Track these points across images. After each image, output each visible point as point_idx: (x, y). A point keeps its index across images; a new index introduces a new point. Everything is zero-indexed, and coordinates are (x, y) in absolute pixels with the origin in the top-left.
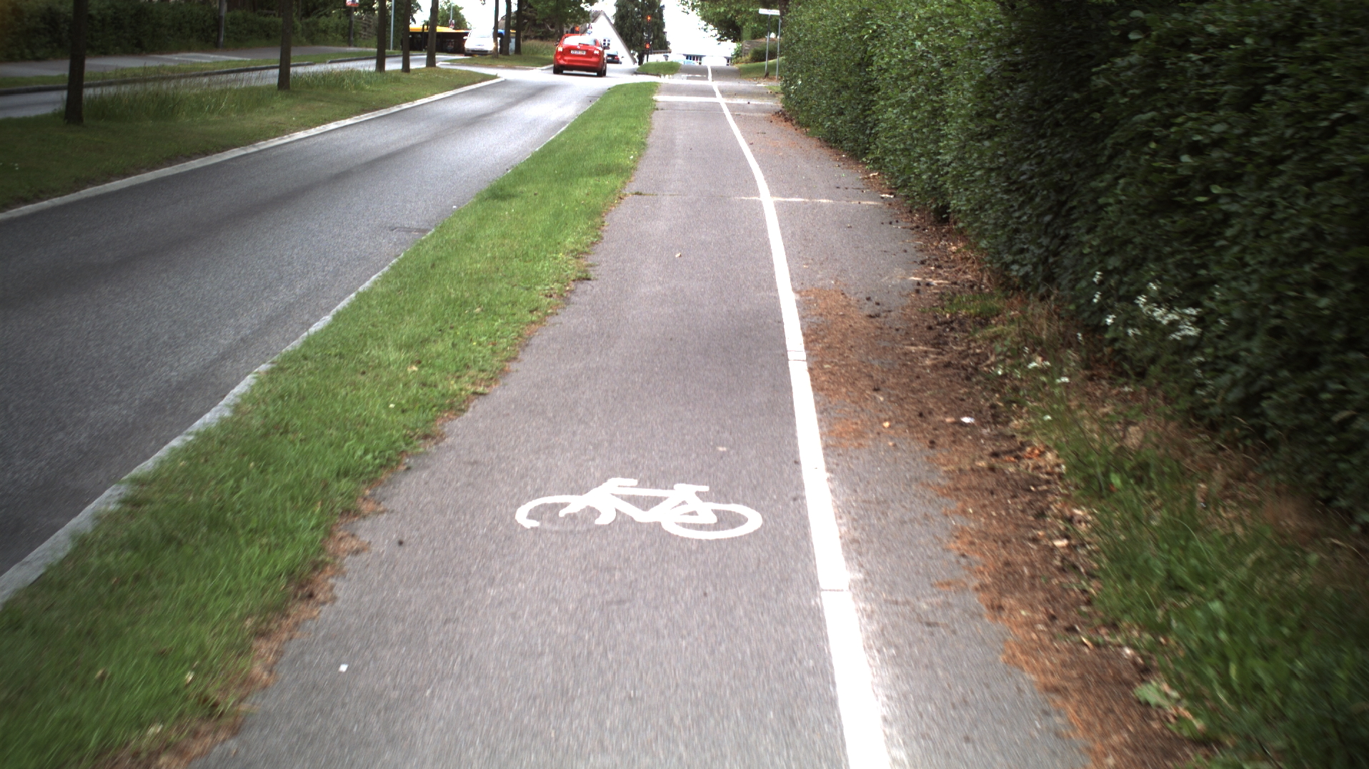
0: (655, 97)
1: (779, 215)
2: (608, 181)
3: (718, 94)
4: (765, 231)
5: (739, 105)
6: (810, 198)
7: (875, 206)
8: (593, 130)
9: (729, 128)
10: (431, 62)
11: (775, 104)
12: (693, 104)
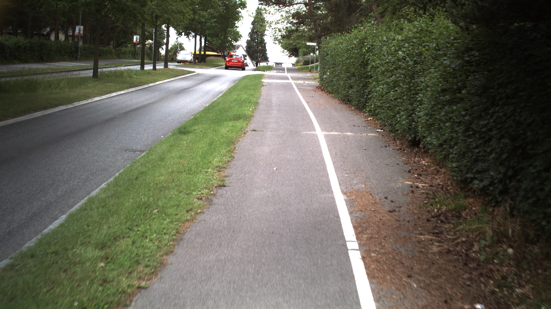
0: (263, 80)
1: (327, 142)
2: (239, 124)
3: (290, 78)
4: (321, 152)
5: (300, 83)
6: (341, 132)
7: (376, 136)
8: (234, 96)
9: (297, 94)
10: (166, 66)
11: (316, 83)
12: (279, 83)
